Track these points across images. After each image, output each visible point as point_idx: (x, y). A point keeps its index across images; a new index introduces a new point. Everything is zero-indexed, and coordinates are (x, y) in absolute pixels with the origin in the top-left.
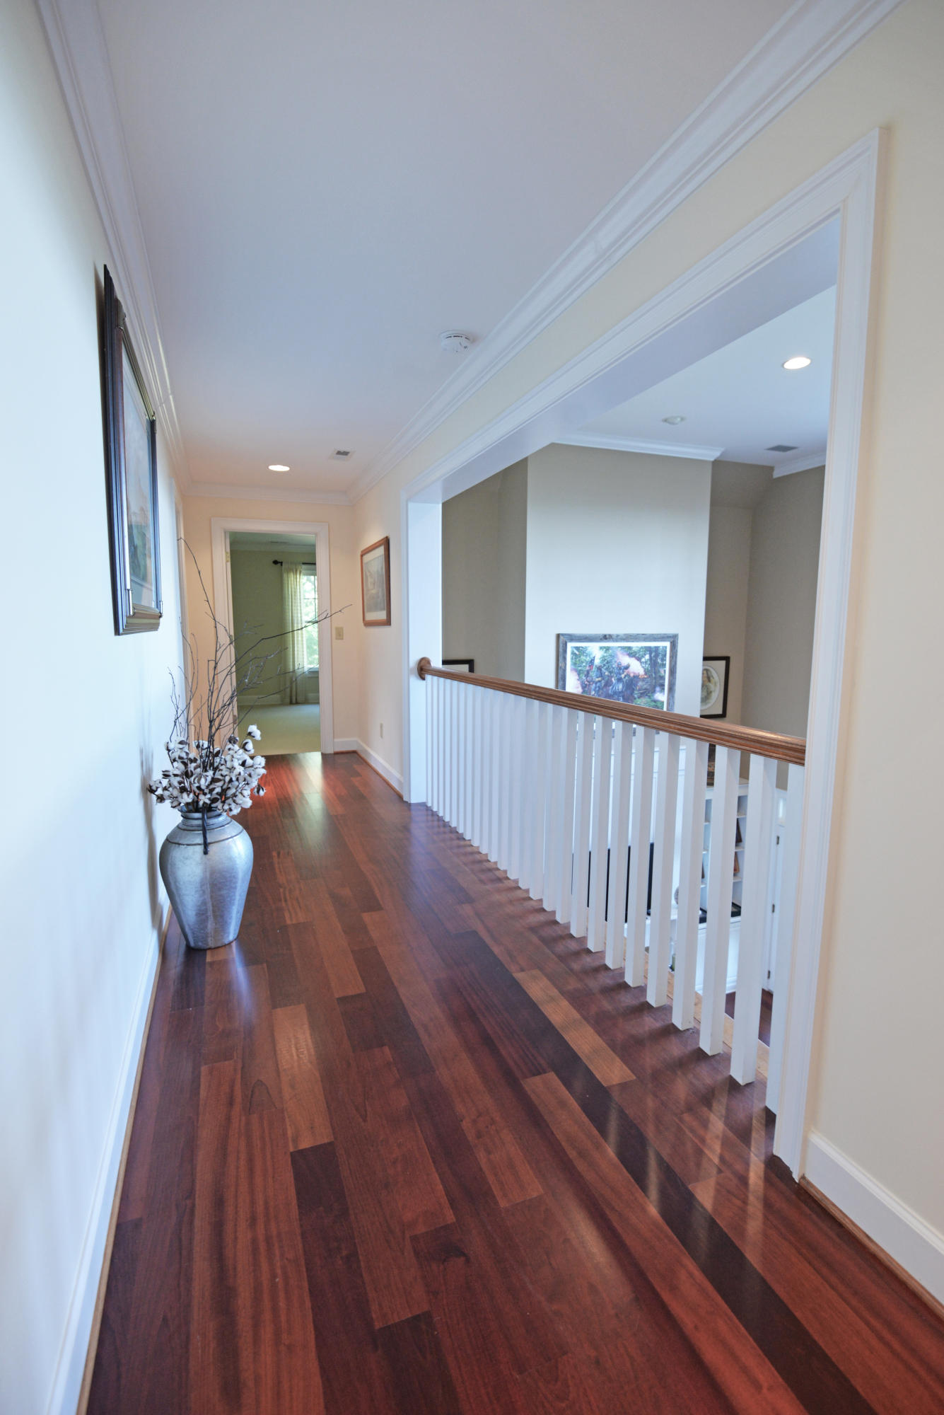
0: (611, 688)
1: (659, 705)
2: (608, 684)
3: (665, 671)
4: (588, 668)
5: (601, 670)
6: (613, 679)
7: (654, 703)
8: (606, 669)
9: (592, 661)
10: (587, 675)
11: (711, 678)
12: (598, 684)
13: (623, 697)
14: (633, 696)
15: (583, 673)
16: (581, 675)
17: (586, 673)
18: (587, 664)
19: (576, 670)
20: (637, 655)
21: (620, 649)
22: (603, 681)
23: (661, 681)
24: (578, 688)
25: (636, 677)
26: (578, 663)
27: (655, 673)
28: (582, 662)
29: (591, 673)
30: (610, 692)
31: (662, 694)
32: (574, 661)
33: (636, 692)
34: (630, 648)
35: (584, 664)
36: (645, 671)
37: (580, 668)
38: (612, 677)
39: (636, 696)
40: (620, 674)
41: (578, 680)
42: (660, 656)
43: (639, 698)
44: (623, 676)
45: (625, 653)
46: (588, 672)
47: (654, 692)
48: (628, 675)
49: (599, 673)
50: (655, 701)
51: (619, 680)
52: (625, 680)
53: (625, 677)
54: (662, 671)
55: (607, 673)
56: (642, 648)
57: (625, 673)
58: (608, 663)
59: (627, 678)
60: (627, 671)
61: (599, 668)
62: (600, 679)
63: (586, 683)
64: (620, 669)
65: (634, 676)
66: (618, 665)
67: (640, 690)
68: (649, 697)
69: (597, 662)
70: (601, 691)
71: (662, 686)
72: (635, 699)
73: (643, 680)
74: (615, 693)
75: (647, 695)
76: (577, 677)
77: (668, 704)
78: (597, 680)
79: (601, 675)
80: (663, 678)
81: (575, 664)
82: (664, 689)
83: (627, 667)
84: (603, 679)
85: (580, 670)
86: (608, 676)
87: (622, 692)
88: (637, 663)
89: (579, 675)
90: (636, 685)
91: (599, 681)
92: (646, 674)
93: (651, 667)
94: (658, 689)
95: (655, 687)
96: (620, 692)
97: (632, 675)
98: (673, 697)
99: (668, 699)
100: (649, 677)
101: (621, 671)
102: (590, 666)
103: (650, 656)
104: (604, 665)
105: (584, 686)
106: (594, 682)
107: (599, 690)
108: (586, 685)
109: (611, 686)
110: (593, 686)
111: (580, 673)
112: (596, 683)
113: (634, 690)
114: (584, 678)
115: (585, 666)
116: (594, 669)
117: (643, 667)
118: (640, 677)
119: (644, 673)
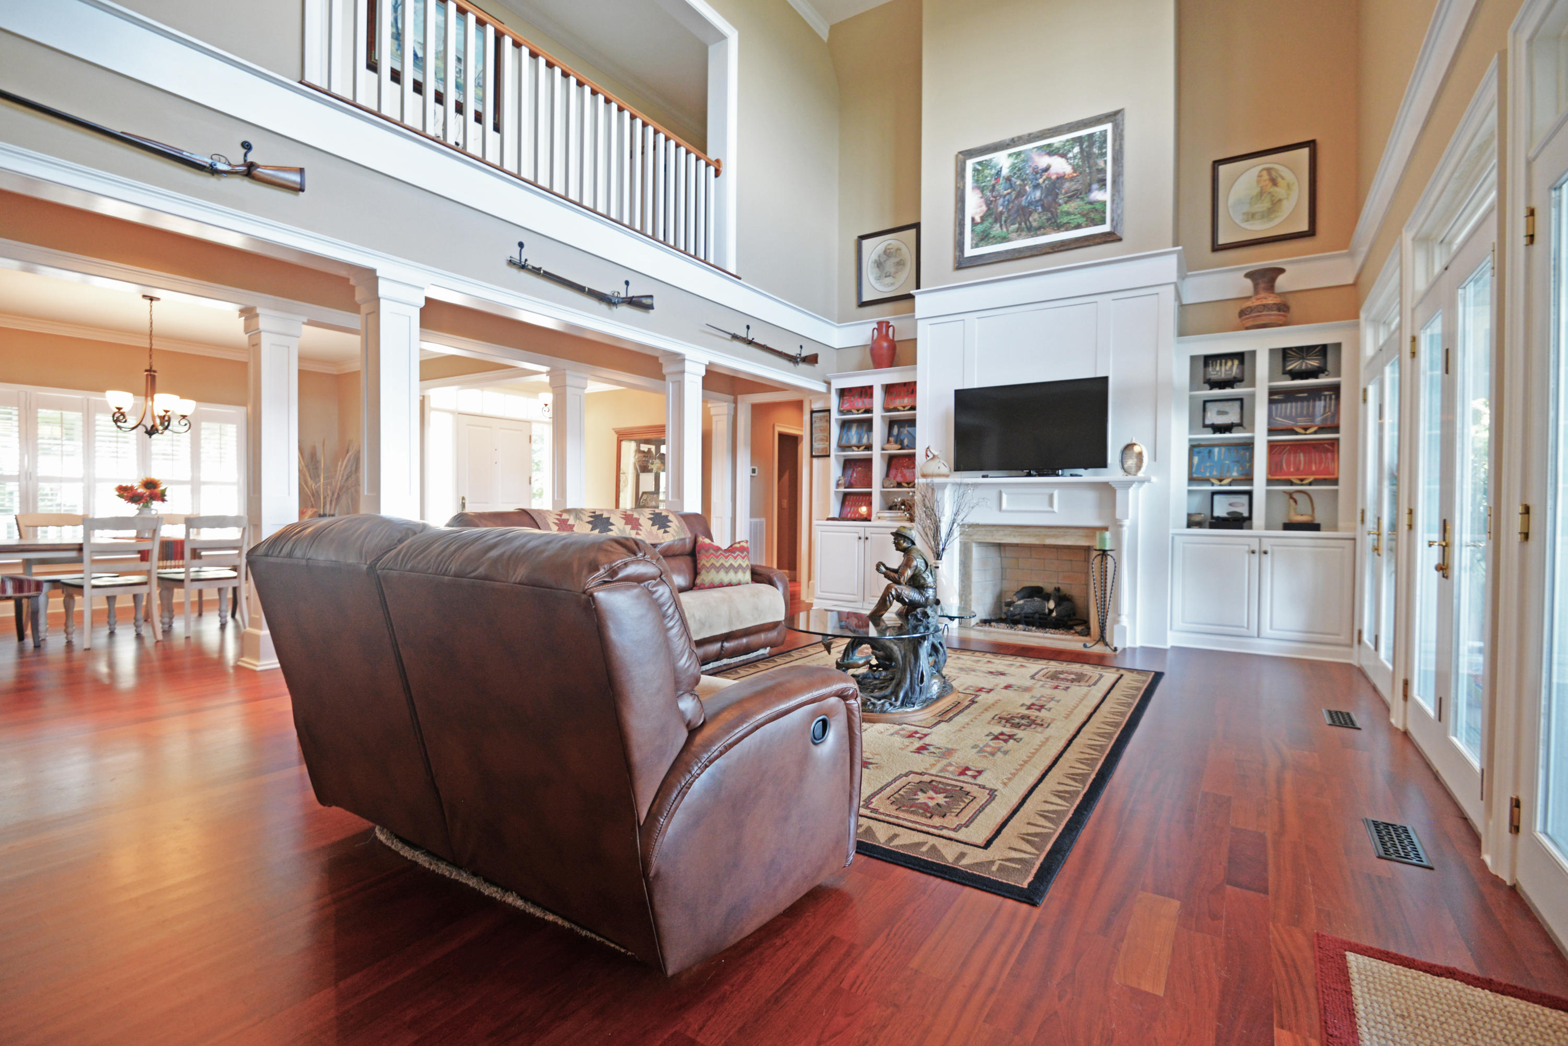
0: (1024, 197)
1: (1098, 206)
2: (1021, 193)
3: (1105, 162)
4: (993, 182)
5: (1010, 181)
6: (1027, 188)
7: (1090, 206)
8: (1018, 177)
9: (999, 173)
10: (993, 189)
11: (1279, 180)
12: (1007, 198)
13: (1042, 206)
14: (1057, 203)
15: (988, 188)
16: (985, 192)
17: (991, 188)
18: (991, 178)
19: (978, 188)
20: (1061, 152)
21: (1036, 149)
22: (1013, 193)
23: (1100, 176)
24: (981, 206)
25: (1061, 178)
26: (981, 178)
27: (1090, 167)
28: (986, 177)
29: (997, 187)
30: (1023, 203)
31: (1102, 192)
32: (976, 178)
33: (1060, 197)
34: (1049, 145)
35: (988, 179)
36: (1073, 169)
37: (984, 184)
38: (1025, 185)
39: (1061, 201)
40: (1037, 179)
41: (981, 197)
42: (1097, 144)
43: (1066, 203)
44: (1041, 181)
45: (1043, 153)
46: (994, 186)
47: (1089, 191)
48: (1049, 178)
49: (1008, 184)
50: (1091, 203)
51: (1036, 186)
52: (1044, 185)
53: (1044, 182)
54: (1101, 163)
55: (1018, 182)
56: (1068, 141)
57: (1044, 177)
58: (1019, 170)
59: (1046, 182)
60: (1046, 174)
61: (1008, 179)
62: (1009, 191)
63: (992, 199)
64: (1037, 173)
65: (1058, 178)
66: (1034, 169)
67: (1066, 193)
68: (1082, 199)
69: (1005, 172)
70: (1011, 205)
71: (1102, 183)
72: (1060, 205)
73: (1072, 179)
74: (1030, 203)
75: (1077, 197)
76: (980, 195)
77: (1113, 201)
78: (1006, 192)
79: (1011, 186)
80: (1103, 171)
81: (977, 181)
82: (1105, 185)
83: (1047, 169)
84: (1014, 190)
85: (984, 186)
86: (1020, 185)
87: (1040, 200)
88: (1063, 161)
89: (982, 191)
90: (1060, 188)
91: (1008, 194)
92: (1075, 171)
93: (1083, 162)
94: (1095, 186)
95: (1090, 185)
96: (1037, 201)
97: (1054, 177)
98: (1119, 192)
99: (1113, 195)
100: (1081, 173)
101: (1038, 176)
102: (996, 179)
103: (1081, 148)
104: (1015, 174)
105: (988, 203)
106: (1001, 196)
107: (1008, 204)
108: (992, 201)
109: (1023, 196)
110: (1001, 201)
111: (982, 190)
112: (1005, 196)
113: (1057, 194)
114: (989, 194)
115: (989, 181)
116: (1001, 182)
117: (1070, 164)
118: (1066, 177)
119: (1072, 171)
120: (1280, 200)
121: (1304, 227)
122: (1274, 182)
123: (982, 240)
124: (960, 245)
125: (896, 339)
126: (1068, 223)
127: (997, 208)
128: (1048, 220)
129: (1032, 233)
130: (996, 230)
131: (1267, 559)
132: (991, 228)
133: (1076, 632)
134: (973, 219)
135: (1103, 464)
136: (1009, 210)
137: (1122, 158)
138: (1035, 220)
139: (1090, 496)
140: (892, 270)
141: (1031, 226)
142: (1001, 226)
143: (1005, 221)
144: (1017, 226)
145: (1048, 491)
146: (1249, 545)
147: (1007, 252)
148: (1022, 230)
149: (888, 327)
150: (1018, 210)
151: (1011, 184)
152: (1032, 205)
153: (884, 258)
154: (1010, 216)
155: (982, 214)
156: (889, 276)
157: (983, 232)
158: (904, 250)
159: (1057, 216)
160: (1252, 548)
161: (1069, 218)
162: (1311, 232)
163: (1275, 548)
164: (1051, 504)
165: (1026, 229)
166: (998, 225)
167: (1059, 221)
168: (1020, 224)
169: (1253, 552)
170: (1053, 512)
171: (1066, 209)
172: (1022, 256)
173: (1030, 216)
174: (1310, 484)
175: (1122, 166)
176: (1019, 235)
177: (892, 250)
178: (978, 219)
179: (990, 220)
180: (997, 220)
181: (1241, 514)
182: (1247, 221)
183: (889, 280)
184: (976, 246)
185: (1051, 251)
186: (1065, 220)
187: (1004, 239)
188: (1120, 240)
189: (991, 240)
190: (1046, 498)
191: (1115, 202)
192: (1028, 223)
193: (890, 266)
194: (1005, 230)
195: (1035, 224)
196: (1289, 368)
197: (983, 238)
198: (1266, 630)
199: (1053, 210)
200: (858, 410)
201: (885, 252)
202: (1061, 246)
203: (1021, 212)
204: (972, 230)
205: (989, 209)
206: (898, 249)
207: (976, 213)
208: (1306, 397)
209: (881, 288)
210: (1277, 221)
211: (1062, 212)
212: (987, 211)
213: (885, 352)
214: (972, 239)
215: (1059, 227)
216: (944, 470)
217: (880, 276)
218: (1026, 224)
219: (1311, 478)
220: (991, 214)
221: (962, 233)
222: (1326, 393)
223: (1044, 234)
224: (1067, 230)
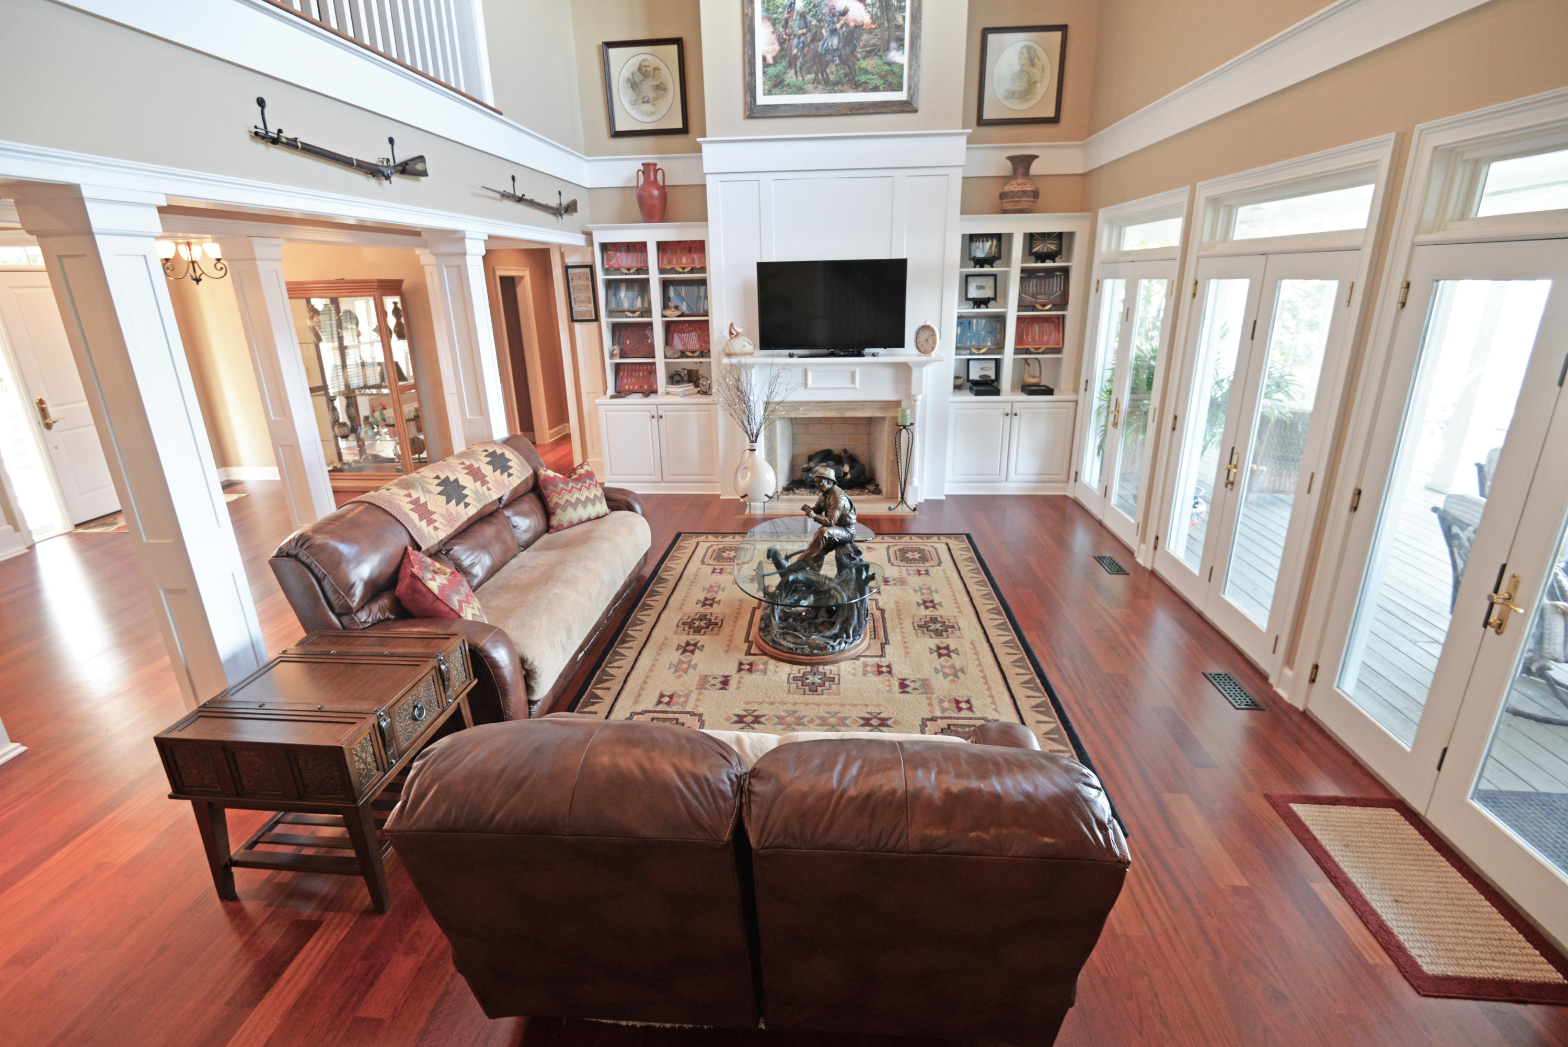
0: (821, 43)
1: (896, 69)
2: (817, 38)
3: (904, 18)
4: (786, 16)
5: (805, 18)
6: (824, 31)
7: (887, 67)
8: (813, 16)
9: (792, 6)
10: (786, 25)
11: (1036, 61)
12: (802, 39)
13: (840, 57)
14: (855, 56)
15: (780, 22)
16: (776, 26)
17: (783, 22)
18: (784, 9)
19: (769, 19)
22: (808, 34)
23: (898, 34)
24: (773, 44)
25: (859, 27)
26: (771, 8)
27: (888, 21)
28: (778, 7)
29: (790, 23)
30: (820, 50)
31: (900, 53)
32: (766, 5)
33: (859, 50)
35: (780, 10)
36: (872, 18)
37: (775, 16)
38: (821, 28)
39: (859, 55)
40: (834, 23)
41: (773, 32)
43: (864, 58)
44: (838, 26)
46: (787, 21)
47: (888, 49)
48: (846, 24)
49: (802, 22)
50: (889, 64)
51: (833, 32)
52: (841, 32)
53: (841, 28)
54: (899, 17)
55: (814, 22)
57: (842, 22)
58: (815, 6)
59: (844, 29)
60: (844, 18)
61: (803, 16)
62: (804, 31)
63: (785, 37)
64: (834, 15)
65: (856, 27)
66: (831, 10)
67: (864, 47)
68: (881, 57)
69: (800, 6)
70: (806, 49)
71: (900, 40)
72: (858, 60)
73: (870, 31)
74: (827, 51)
75: (876, 54)
76: (771, 29)
77: (910, 67)
78: (800, 32)
79: (806, 25)
80: (901, 28)
81: (768, 10)
82: (903, 45)
83: (844, 13)
84: (810, 31)
85: (775, 19)
86: (816, 26)
87: (838, 49)
88: (860, 6)
89: (774, 25)
90: (858, 39)
91: (803, 34)
92: (873, 22)
93: (882, 12)
94: (893, 45)
95: (888, 42)
96: (835, 50)
97: (852, 24)
98: (916, 57)
99: (910, 60)
100: (879, 26)
101: (836, 19)
102: (789, 12)
104: (810, 10)
105: (782, 42)
106: (795, 35)
107: (803, 47)
108: (785, 40)
109: (820, 40)
110: (795, 42)
111: (774, 23)
112: (799, 37)
113: (855, 46)
114: (781, 30)
115: (781, 13)
116: (794, 17)
117: (869, 12)
118: (864, 27)
119: (870, 21)
120: (1035, 82)
121: (1051, 113)
122: (1033, 64)
123: (775, 86)
124: (750, 90)
125: (666, 184)
126: (865, 82)
127: (791, 49)
128: (846, 75)
129: (829, 88)
130: (791, 77)
131: (1016, 419)
132: (785, 73)
133: (870, 491)
134: (764, 59)
135: (901, 344)
136: (804, 55)
137: (921, 19)
138: (832, 73)
139: (888, 373)
140: (651, 95)
141: (828, 79)
142: (796, 73)
143: (801, 69)
144: (813, 76)
145: (852, 369)
146: (1004, 409)
147: (804, 106)
148: (819, 83)
149: (656, 171)
150: (813, 58)
151: (806, 23)
152: (829, 53)
153: (638, 77)
154: (805, 62)
155: (774, 54)
156: (648, 102)
157: (776, 76)
158: (664, 71)
159: (855, 72)
160: (1006, 412)
161: (867, 77)
162: (1055, 120)
163: (1022, 410)
164: (853, 381)
165: (822, 82)
166: (793, 71)
167: (857, 79)
168: (817, 75)
169: (1007, 415)
170: (856, 388)
171: (864, 66)
172: (820, 113)
173: (827, 66)
174: (1043, 353)
175: (920, 28)
176: (816, 88)
177: (648, 69)
178: (770, 60)
179: (784, 63)
180: (791, 65)
181: (990, 377)
182: (1008, 99)
183: (647, 107)
184: (769, 92)
185: (849, 112)
186: (863, 78)
187: (800, 90)
188: (916, 111)
189: (785, 89)
190: (848, 375)
191: (913, 68)
192: (825, 76)
193: (647, 88)
194: (800, 78)
195: (832, 78)
196: (1034, 250)
197: (777, 84)
198: (1012, 476)
199: (851, 64)
200: (629, 270)
201: (640, 69)
202: (861, 109)
203: (817, 60)
204: (764, 73)
205: (782, 49)
206: (656, 69)
207: (768, 51)
208: (1042, 276)
209: (638, 117)
210: (1032, 103)
211: (859, 68)
212: (779, 52)
213: (656, 202)
214: (764, 84)
215: (858, 86)
216: (749, 348)
217: (636, 100)
218: (823, 75)
219: (1043, 348)
220: (784, 57)
221: (753, 74)
222: (1058, 273)
223: (841, 91)
224: (864, 91)
